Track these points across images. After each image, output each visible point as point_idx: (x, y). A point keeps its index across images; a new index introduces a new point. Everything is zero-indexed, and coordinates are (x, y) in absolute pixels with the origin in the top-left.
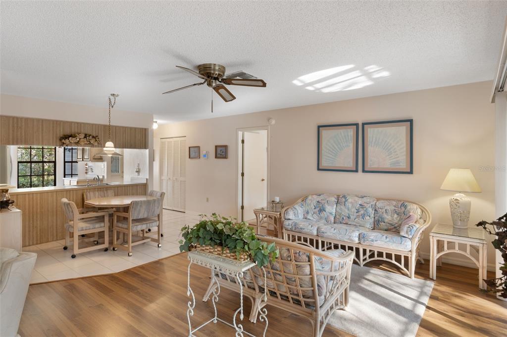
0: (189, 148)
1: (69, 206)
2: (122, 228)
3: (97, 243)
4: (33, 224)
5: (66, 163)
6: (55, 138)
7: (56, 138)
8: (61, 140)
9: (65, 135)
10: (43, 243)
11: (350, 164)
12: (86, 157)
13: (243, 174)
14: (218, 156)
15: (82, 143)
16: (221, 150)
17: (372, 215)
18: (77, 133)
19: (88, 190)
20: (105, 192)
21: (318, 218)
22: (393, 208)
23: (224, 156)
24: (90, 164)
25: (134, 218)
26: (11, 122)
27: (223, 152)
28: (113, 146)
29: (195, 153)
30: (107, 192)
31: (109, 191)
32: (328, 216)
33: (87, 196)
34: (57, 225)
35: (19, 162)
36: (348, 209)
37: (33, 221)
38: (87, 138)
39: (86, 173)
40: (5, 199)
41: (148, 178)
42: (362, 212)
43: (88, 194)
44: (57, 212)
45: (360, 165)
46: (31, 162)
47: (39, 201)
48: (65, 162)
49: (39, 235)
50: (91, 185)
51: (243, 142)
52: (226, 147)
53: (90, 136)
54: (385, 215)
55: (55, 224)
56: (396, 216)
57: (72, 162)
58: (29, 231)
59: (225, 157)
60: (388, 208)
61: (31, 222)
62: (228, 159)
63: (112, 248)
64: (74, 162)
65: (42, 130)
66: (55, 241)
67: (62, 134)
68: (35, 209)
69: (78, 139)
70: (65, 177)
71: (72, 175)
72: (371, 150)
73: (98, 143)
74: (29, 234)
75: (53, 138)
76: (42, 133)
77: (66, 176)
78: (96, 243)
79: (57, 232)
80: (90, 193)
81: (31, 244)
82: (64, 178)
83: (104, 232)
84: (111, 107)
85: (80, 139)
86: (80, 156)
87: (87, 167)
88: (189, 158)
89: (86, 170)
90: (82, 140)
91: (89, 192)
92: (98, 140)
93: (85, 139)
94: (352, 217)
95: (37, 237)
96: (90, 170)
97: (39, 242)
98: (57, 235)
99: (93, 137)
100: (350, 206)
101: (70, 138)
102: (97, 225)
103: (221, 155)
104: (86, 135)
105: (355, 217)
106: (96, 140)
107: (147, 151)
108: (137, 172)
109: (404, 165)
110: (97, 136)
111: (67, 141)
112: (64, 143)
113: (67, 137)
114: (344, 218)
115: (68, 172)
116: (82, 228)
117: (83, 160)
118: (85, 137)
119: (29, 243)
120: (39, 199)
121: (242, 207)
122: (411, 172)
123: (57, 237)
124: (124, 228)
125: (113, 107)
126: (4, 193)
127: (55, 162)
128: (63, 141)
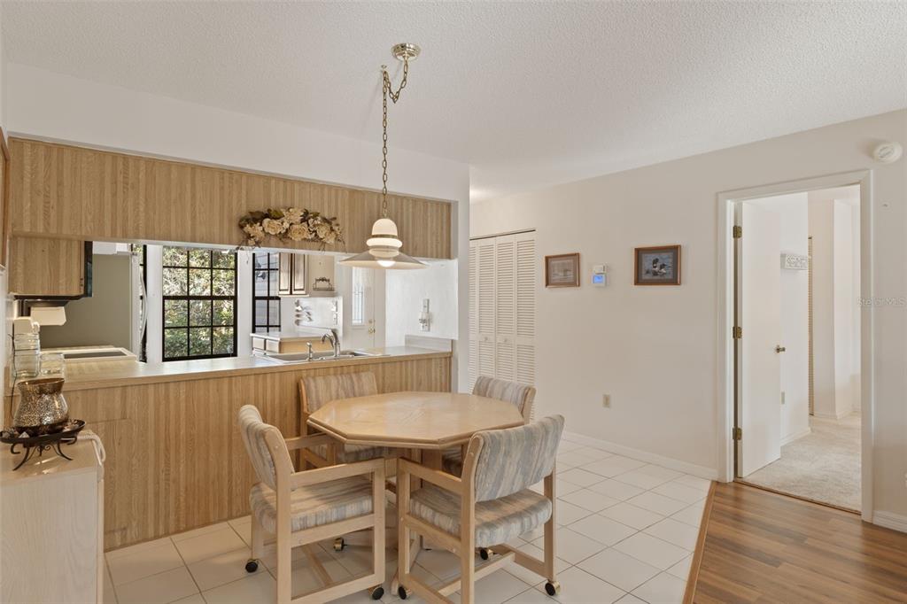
0: (547, 258)
1: (262, 443)
2: (433, 525)
3: (343, 545)
4: (168, 475)
5: (257, 302)
6: (226, 225)
7: (230, 221)
8: (241, 227)
9: (251, 213)
10: (193, 528)
12: (298, 285)
13: (737, 332)
14: (646, 277)
15: (297, 238)
16: (656, 261)
18: (285, 208)
19: (312, 373)
20: (354, 376)
23: (670, 277)
24: (305, 302)
25: (484, 498)
26: (108, 169)
27: (663, 266)
28: (396, 234)
29: (566, 271)
30: (359, 379)
31: (363, 374)
33: (308, 389)
34: (230, 473)
35: (165, 298)
37: (167, 464)
38: (311, 221)
39: (297, 322)
40: (48, 420)
41: (456, 338)
43: (312, 384)
44: (230, 436)
46: (188, 298)
47: (183, 405)
48: (255, 298)
49: (183, 505)
50: (316, 356)
51: (737, 232)
52: (675, 250)
53: (316, 215)
55: (225, 472)
57: (269, 298)
58: (157, 494)
59: (674, 281)
61: (162, 466)
62: (682, 286)
63: (395, 590)
64: (273, 298)
65: (193, 197)
66: (226, 520)
67: (244, 213)
68: (172, 427)
69: (286, 225)
70: (254, 331)
71: (268, 326)
73: (337, 239)
74: (157, 503)
75: (221, 222)
76: (193, 205)
77: (257, 329)
78: (339, 546)
79: (230, 493)
80: (317, 378)
81: (161, 532)
82: (252, 335)
83: (370, 530)
84: (389, 101)
85: (291, 224)
86: (285, 285)
87: (299, 308)
88: (547, 284)
89: (298, 316)
90: (295, 226)
91: (314, 378)
92: (336, 228)
93: (305, 224)
95: (178, 508)
96: (305, 316)
97: (183, 526)
98: (230, 502)
99: (325, 220)
101: (266, 221)
102: (351, 508)
103: (655, 274)
104: (306, 213)
106: (332, 230)
107: (454, 264)
108: (423, 321)
110: (335, 219)
111: (256, 230)
112: (249, 237)
113: (257, 218)
115: (261, 320)
116: (305, 519)
117: (291, 293)
118: (305, 219)
119: (156, 529)
120: (183, 397)
121: (737, 434)
123: (230, 510)
124: (440, 529)
125: (395, 98)
126: (47, 398)
127: (234, 298)
128: (248, 228)
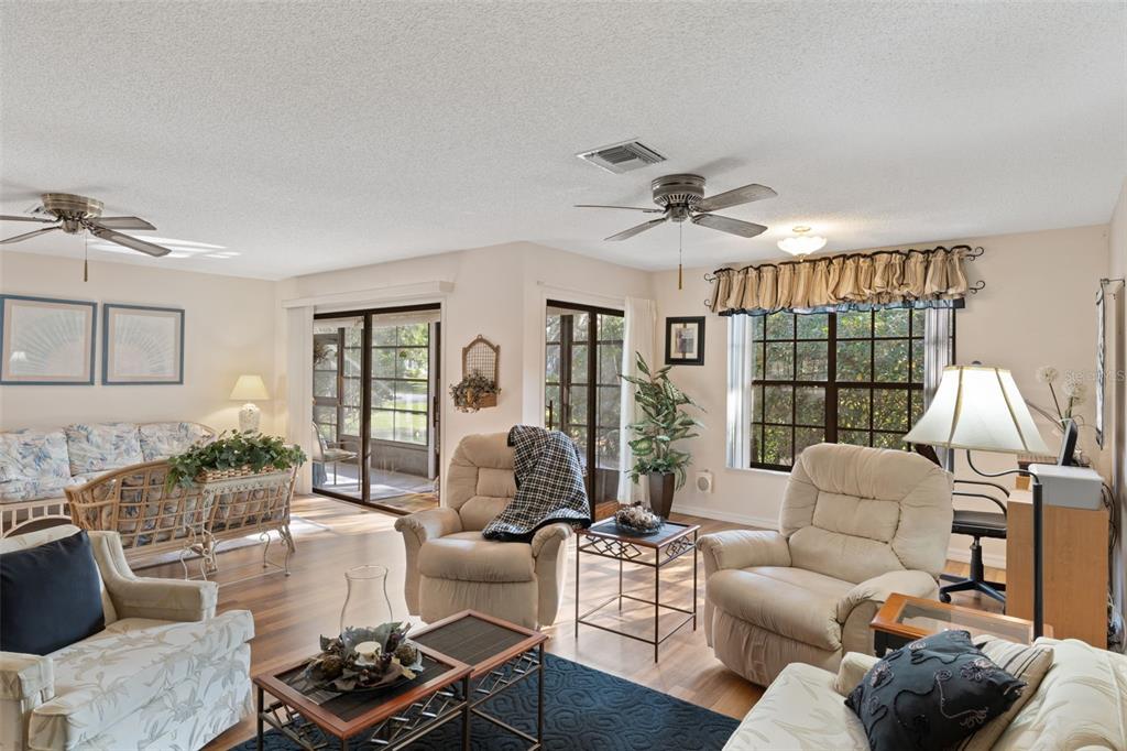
11: (80, 372)
17: (139, 449)
21: (35, 473)
22: (169, 433)
32: (59, 466)
36: (98, 447)
42: (124, 447)
45: (100, 372)
54: (159, 445)
56: (175, 443)
60: (159, 434)
72: (118, 349)
94: (109, 457)
100: (99, 440)
105: (114, 456)
109: (170, 372)
114: (95, 462)
122: (181, 382)
